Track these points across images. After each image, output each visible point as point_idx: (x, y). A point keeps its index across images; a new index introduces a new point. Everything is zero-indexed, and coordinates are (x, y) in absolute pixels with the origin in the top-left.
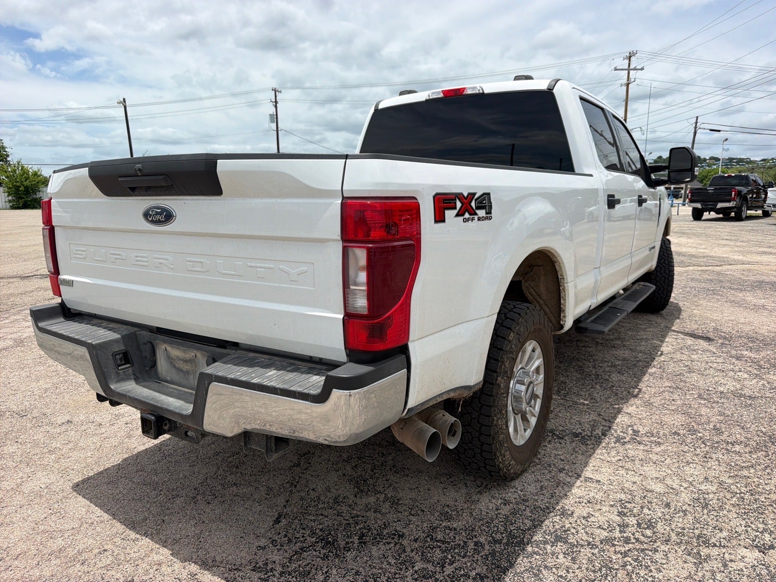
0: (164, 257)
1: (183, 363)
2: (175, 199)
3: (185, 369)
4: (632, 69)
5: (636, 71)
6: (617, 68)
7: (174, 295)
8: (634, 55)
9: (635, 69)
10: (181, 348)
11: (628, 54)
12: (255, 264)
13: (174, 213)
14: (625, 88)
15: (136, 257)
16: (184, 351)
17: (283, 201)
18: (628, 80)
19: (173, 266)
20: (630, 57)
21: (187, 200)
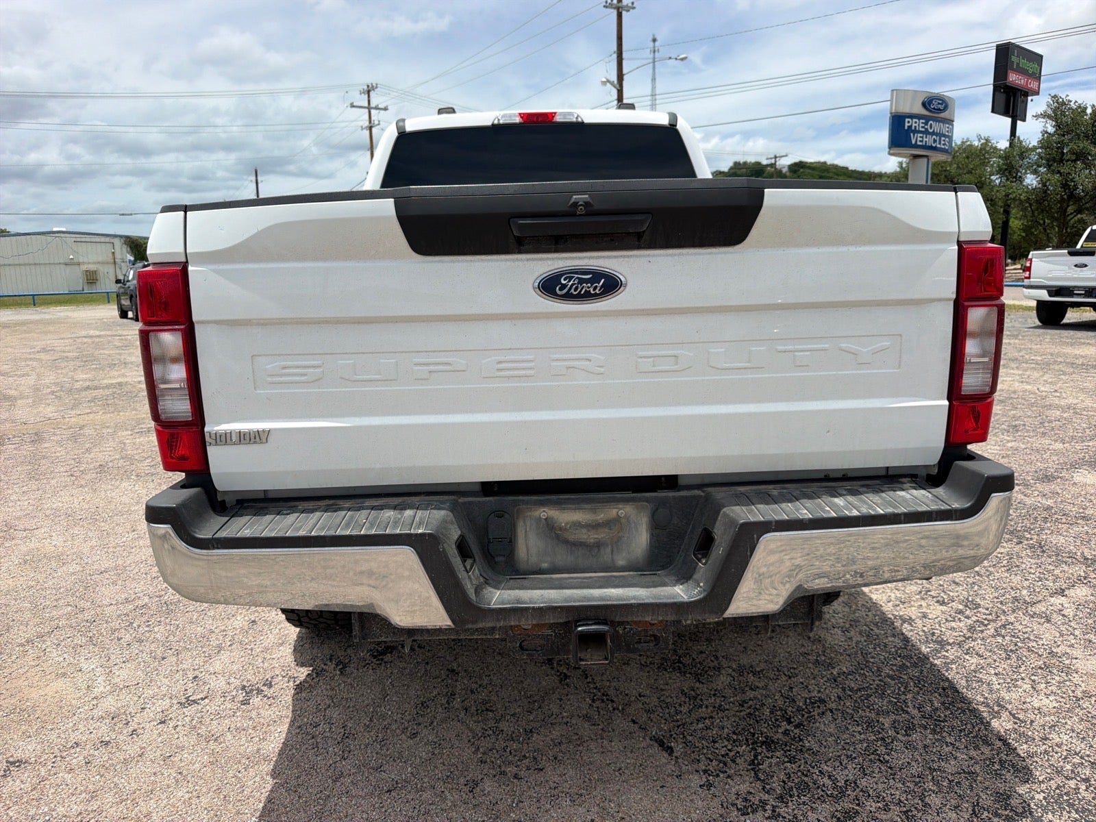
0: (583, 356)
1: (589, 531)
2: (624, 256)
3: (592, 541)
4: (373, 108)
5: (378, 111)
6: (355, 104)
7: (604, 416)
8: (373, 90)
9: (377, 108)
10: (586, 506)
11: (366, 87)
12: (793, 347)
13: (623, 279)
14: (367, 132)
15: (500, 362)
16: (594, 511)
17: (859, 249)
18: (370, 122)
19: (602, 370)
20: (369, 92)
21: (654, 256)
